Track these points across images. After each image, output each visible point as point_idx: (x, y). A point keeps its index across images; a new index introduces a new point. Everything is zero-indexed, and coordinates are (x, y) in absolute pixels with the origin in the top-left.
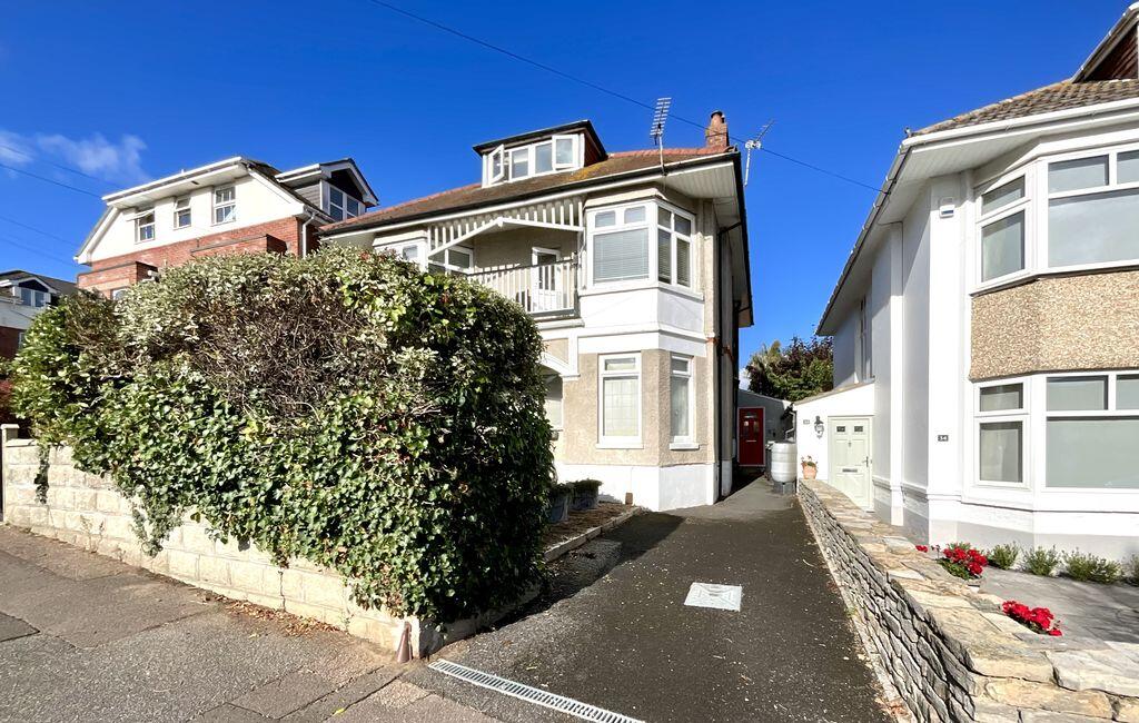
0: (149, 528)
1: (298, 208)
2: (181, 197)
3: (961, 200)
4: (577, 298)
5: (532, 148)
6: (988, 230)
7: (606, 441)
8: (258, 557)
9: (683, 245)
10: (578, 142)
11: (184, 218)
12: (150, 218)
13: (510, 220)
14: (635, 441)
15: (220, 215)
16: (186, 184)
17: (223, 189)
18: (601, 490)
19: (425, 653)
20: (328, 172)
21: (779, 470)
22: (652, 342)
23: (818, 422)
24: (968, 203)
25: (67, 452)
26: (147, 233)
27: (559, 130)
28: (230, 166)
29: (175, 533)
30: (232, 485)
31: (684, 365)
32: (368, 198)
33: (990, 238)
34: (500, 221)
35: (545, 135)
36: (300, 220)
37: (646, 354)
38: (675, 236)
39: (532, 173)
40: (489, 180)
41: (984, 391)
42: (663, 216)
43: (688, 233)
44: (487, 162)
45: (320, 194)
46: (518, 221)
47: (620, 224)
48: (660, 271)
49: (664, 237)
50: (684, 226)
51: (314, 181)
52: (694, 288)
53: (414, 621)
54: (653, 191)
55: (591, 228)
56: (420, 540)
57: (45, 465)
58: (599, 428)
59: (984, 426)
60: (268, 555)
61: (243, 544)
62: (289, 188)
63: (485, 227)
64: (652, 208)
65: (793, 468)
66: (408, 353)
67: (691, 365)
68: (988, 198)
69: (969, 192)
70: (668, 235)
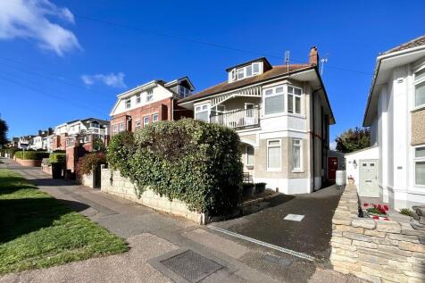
0: (138, 191)
1: (171, 95)
2: (138, 94)
3: (406, 75)
4: (259, 120)
5: (245, 68)
6: (418, 86)
7: (269, 170)
8: (165, 198)
9: (298, 99)
10: (261, 65)
11: (139, 100)
12: (129, 101)
13: (237, 95)
14: (279, 169)
15: (149, 98)
16: (140, 90)
17: (150, 90)
18: (267, 187)
19: (206, 223)
20: (180, 82)
21: (339, 181)
22: (285, 134)
23: (355, 162)
24: (409, 77)
25: (118, 172)
26: (129, 106)
27: (254, 61)
28: (152, 83)
29: (144, 193)
30: (159, 180)
31: (298, 142)
32: (192, 88)
33: (418, 90)
34: (234, 95)
35: (249, 63)
36: (171, 98)
37: (283, 138)
38: (294, 96)
39: (245, 77)
40: (231, 80)
41: (417, 149)
42: (290, 89)
43: (300, 94)
44: (230, 74)
45: (177, 89)
46: (240, 95)
47: (274, 94)
48: (289, 108)
49: (290, 97)
50: (298, 92)
51: (175, 85)
52: (302, 113)
53: (203, 215)
54: (286, 81)
55: (264, 96)
56: (205, 193)
57: (112, 175)
58: (267, 165)
59: (417, 163)
60: (167, 198)
61: (161, 196)
62: (168, 88)
63: (229, 97)
64: (285, 88)
65: (345, 180)
66: (202, 145)
67: (301, 142)
68: (417, 74)
69: (409, 72)
70: (292, 96)
